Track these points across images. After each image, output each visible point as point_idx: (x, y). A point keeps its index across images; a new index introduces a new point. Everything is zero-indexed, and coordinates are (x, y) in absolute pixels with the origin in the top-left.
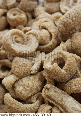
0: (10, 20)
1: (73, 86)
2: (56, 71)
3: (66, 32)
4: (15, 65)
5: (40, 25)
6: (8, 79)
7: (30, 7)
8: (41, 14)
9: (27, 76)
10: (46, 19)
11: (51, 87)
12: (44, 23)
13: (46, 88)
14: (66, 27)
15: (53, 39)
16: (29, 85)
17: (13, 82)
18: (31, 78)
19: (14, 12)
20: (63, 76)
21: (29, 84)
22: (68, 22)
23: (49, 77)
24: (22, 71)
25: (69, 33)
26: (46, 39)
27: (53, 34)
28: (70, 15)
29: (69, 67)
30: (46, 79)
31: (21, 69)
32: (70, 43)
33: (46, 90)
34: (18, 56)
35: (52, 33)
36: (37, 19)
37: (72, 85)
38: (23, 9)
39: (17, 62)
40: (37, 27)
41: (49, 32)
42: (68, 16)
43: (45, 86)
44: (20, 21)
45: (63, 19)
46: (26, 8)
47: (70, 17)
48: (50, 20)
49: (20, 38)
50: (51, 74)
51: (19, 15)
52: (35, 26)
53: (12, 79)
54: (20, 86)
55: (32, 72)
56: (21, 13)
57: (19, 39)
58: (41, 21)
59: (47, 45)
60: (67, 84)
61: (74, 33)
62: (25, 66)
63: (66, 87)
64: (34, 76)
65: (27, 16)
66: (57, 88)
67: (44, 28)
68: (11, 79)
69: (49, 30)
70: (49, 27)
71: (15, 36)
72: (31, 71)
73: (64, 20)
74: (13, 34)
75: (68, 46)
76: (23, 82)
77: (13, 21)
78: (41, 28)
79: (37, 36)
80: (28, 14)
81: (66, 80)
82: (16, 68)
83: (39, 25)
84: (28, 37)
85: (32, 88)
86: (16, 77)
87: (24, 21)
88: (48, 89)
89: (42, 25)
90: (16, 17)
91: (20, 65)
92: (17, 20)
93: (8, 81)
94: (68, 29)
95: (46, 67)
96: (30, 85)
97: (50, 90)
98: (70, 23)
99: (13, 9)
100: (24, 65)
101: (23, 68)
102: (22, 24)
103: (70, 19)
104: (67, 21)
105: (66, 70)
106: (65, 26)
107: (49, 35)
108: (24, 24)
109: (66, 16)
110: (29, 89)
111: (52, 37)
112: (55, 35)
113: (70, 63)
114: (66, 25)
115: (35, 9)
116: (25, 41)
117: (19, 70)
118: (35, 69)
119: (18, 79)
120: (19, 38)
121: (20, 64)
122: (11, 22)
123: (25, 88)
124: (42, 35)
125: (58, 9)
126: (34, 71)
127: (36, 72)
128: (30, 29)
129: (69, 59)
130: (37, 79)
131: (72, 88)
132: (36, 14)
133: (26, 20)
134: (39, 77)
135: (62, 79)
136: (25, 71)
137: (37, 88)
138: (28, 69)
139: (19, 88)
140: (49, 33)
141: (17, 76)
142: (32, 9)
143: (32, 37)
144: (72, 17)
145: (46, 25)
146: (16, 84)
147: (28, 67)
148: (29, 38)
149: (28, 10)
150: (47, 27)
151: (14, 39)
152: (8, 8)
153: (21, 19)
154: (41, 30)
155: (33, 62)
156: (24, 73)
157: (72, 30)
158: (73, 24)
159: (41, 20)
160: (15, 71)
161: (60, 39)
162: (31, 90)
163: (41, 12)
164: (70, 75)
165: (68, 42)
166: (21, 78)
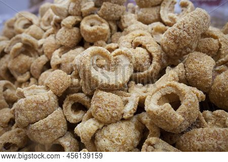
0: (86, 32)
1: (196, 141)
2: (168, 117)
3: (176, 52)
4: (97, 104)
5: (133, 41)
6: (85, 126)
7: (115, 14)
8: (132, 24)
9: (116, 122)
10: (141, 32)
11: (158, 143)
12: (138, 38)
13: (149, 144)
14: (178, 43)
15: (154, 63)
16: (120, 138)
17: (93, 132)
18: (123, 125)
19: (92, 21)
20: (179, 125)
21: (119, 135)
22: (181, 36)
23: (152, 124)
24: (108, 114)
25: (181, 53)
26: (144, 62)
27: (155, 55)
28: (184, 24)
29: (188, 110)
30: (148, 127)
31: (108, 110)
32: (182, 69)
33: (150, 146)
34: (101, 90)
35: (153, 53)
36: (126, 31)
37: (193, 140)
38: (105, 17)
39: (101, 99)
40: (128, 44)
41: (147, 51)
42: (182, 27)
43: (146, 141)
44: (101, 34)
45: (173, 32)
46: (109, 15)
47: (184, 27)
48: (148, 33)
49: (105, 61)
50: (159, 121)
51: (99, 25)
52: (124, 42)
53: (92, 127)
54: (104, 139)
55: (125, 116)
56: (102, 22)
57: (103, 62)
58: (133, 35)
59: (146, 72)
60: (182, 137)
61: (188, 53)
62: (113, 107)
63: (181, 142)
64: (127, 122)
65: (111, 28)
66: (167, 144)
67: (138, 45)
68: (90, 126)
69: (147, 48)
70: (147, 44)
71: (96, 57)
72: (123, 114)
73: (175, 32)
74: (93, 54)
75: (180, 74)
76: (109, 132)
77: (90, 34)
78: (133, 45)
79: (132, 58)
80: (112, 25)
81: (182, 131)
82: (99, 109)
83: (131, 40)
84: (116, 59)
85: (124, 143)
86: (98, 124)
87: (107, 34)
88: (153, 145)
89: (135, 41)
90: (94, 28)
91: (105, 105)
92: (96, 33)
93: (85, 129)
94: (181, 46)
95: (151, 110)
96: (122, 138)
97: (155, 147)
98: (185, 37)
99: (89, 17)
100: (111, 104)
101: (110, 109)
102: (103, 39)
103: (184, 30)
104: (180, 34)
105: (184, 114)
106: (175, 43)
107: (148, 56)
108: (106, 40)
109: (178, 26)
110: (119, 144)
111: (152, 60)
112: (158, 56)
113: (190, 102)
114: (177, 41)
115: (122, 16)
116: (112, 66)
117: (103, 112)
118: (130, 111)
119: (101, 126)
120: (102, 60)
121: (106, 103)
122: (87, 36)
123: (114, 142)
124: (137, 55)
125: (157, 17)
126: (129, 114)
127: (132, 115)
128: (116, 46)
129: (188, 96)
130: (133, 127)
131: (194, 145)
132: (124, 25)
133: (109, 33)
134: (135, 125)
135: (174, 129)
136: (114, 115)
137: (133, 141)
138: (119, 111)
139: (103, 141)
140: (147, 53)
141: (100, 122)
142: (118, 17)
143: (122, 59)
144: (188, 28)
145: (142, 40)
146: (98, 135)
147: (118, 108)
148: (118, 61)
149: (113, 17)
150: (144, 43)
151: (95, 62)
152: (82, 15)
153: (102, 31)
154: (135, 48)
155: (125, 98)
156: (112, 117)
157: (185, 48)
158: (189, 39)
159: (134, 33)
160: (97, 114)
161: (165, 62)
162: (123, 145)
163: (132, 21)
164: (189, 122)
165: (180, 68)
166: (106, 125)
